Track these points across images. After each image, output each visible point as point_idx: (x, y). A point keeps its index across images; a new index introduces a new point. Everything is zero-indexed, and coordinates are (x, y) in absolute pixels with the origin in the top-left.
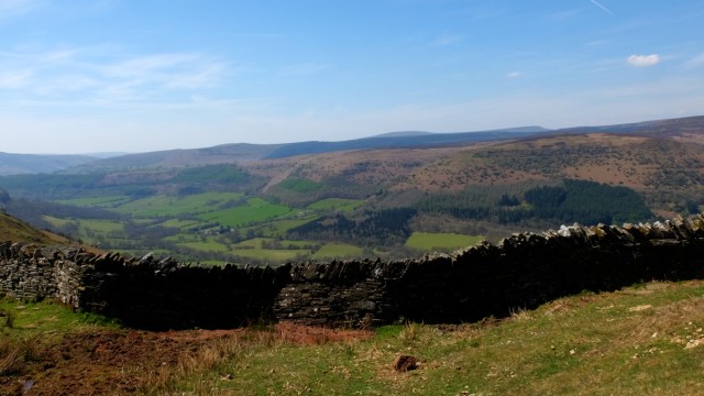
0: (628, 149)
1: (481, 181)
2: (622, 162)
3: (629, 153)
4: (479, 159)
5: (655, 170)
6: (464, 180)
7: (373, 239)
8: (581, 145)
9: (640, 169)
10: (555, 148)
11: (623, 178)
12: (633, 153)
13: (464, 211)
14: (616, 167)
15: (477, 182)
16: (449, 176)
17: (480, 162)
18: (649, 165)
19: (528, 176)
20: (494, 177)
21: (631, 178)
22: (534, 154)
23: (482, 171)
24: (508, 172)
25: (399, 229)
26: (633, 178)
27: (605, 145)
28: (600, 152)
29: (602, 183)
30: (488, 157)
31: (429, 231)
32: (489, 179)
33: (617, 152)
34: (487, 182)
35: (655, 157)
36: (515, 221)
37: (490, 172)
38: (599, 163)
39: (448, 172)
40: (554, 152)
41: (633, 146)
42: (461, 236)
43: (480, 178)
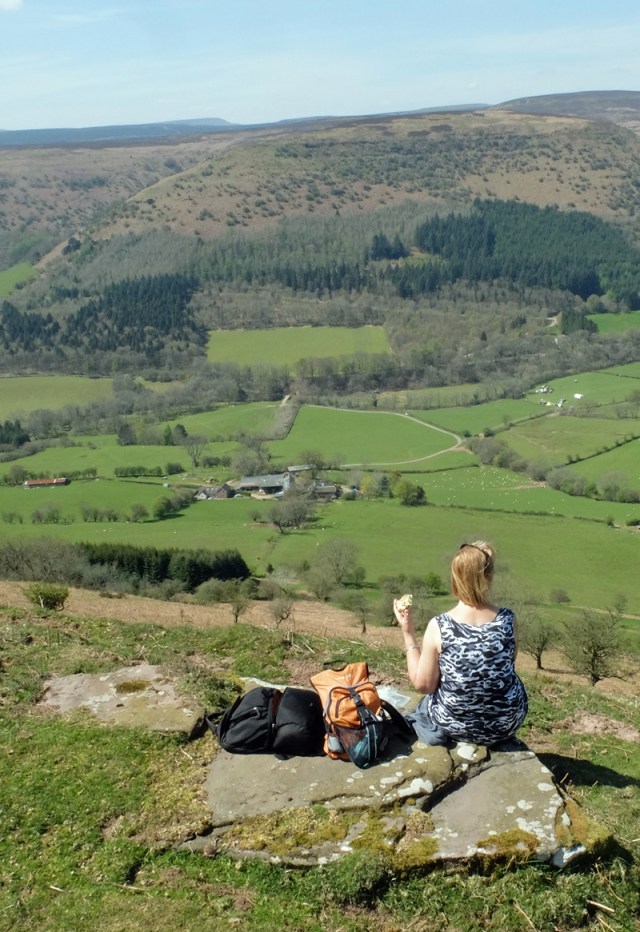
0: (565, 139)
1: (311, 209)
2: (560, 165)
3: (569, 148)
4: (291, 160)
5: (619, 182)
6: (274, 206)
7: (126, 353)
8: (480, 132)
9: (596, 178)
10: (434, 136)
11: (573, 197)
12: (577, 147)
13: (309, 276)
14: (554, 175)
15: (303, 211)
16: (239, 199)
17: (298, 168)
18: (607, 172)
19: (400, 196)
20: (334, 199)
21: (586, 195)
22: (397, 149)
23: (305, 187)
24: (358, 187)
25: (180, 325)
26: (588, 195)
27: (524, 132)
28: (517, 146)
29: (542, 206)
30: (308, 156)
31: (248, 326)
32: (326, 204)
33: (548, 146)
34: (324, 211)
35: (613, 156)
36: (432, 289)
37: (323, 188)
38: (522, 167)
39: (233, 191)
40: (433, 146)
41: (572, 134)
42: (325, 331)
43: (306, 204)
